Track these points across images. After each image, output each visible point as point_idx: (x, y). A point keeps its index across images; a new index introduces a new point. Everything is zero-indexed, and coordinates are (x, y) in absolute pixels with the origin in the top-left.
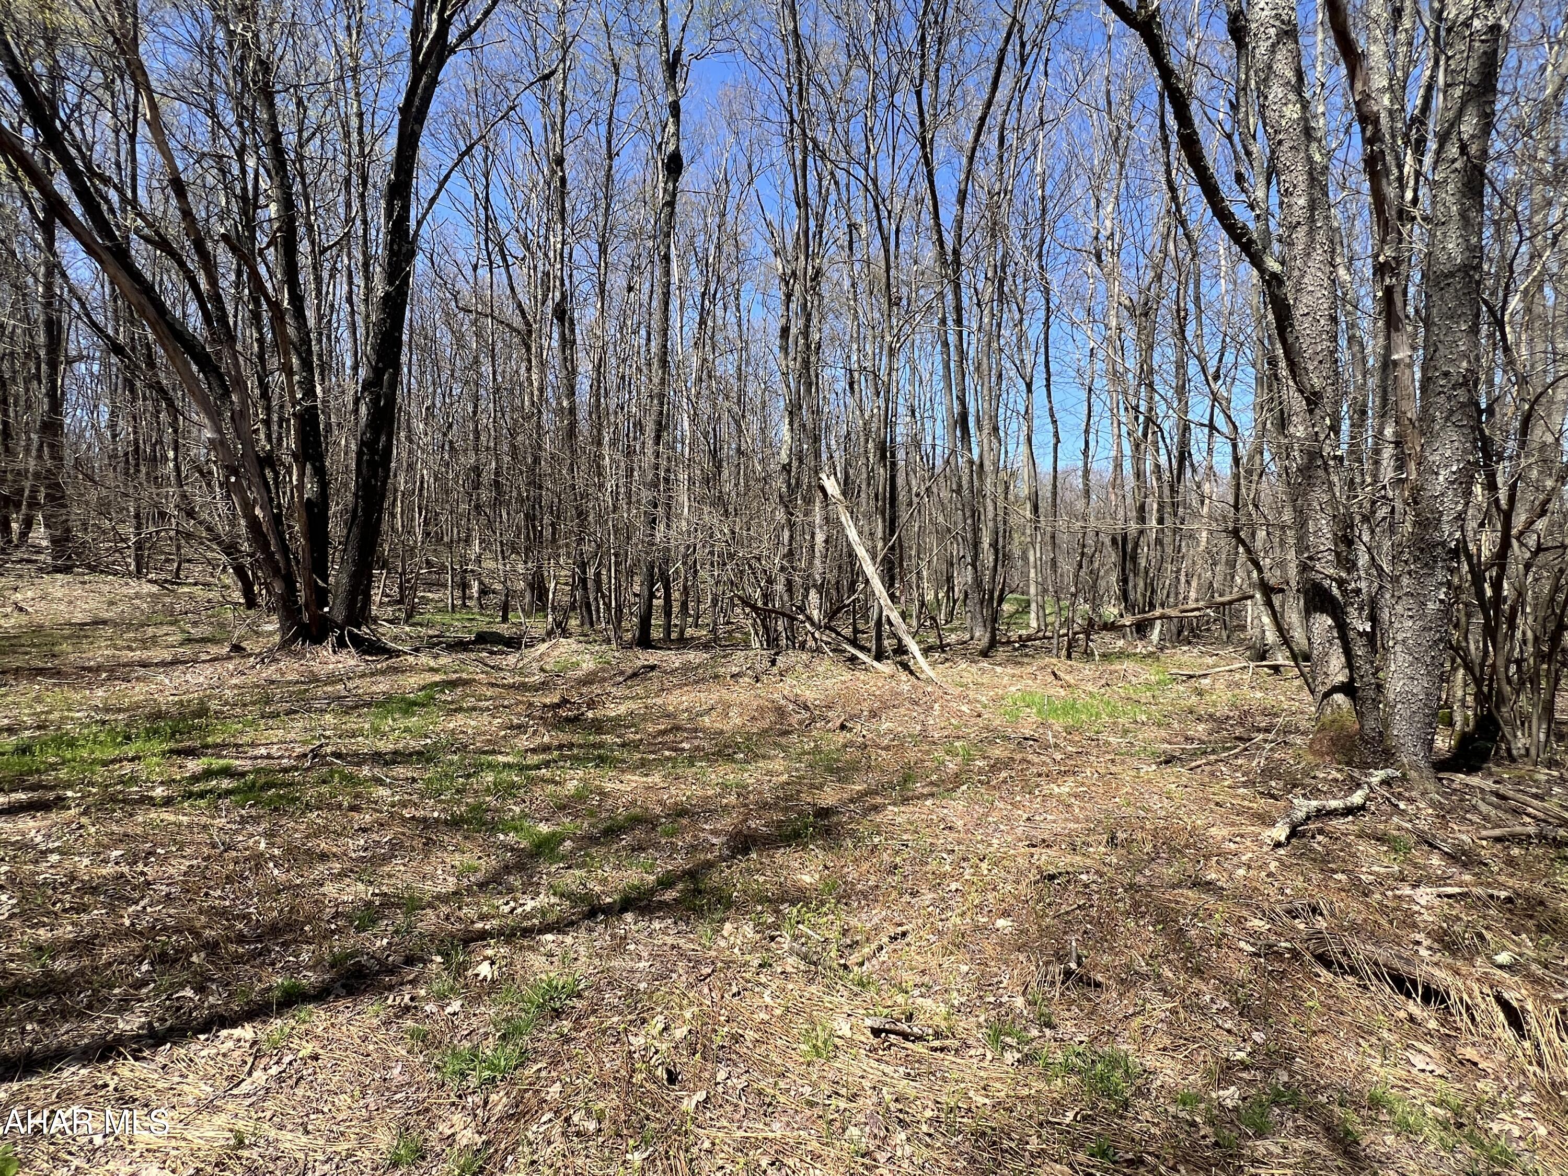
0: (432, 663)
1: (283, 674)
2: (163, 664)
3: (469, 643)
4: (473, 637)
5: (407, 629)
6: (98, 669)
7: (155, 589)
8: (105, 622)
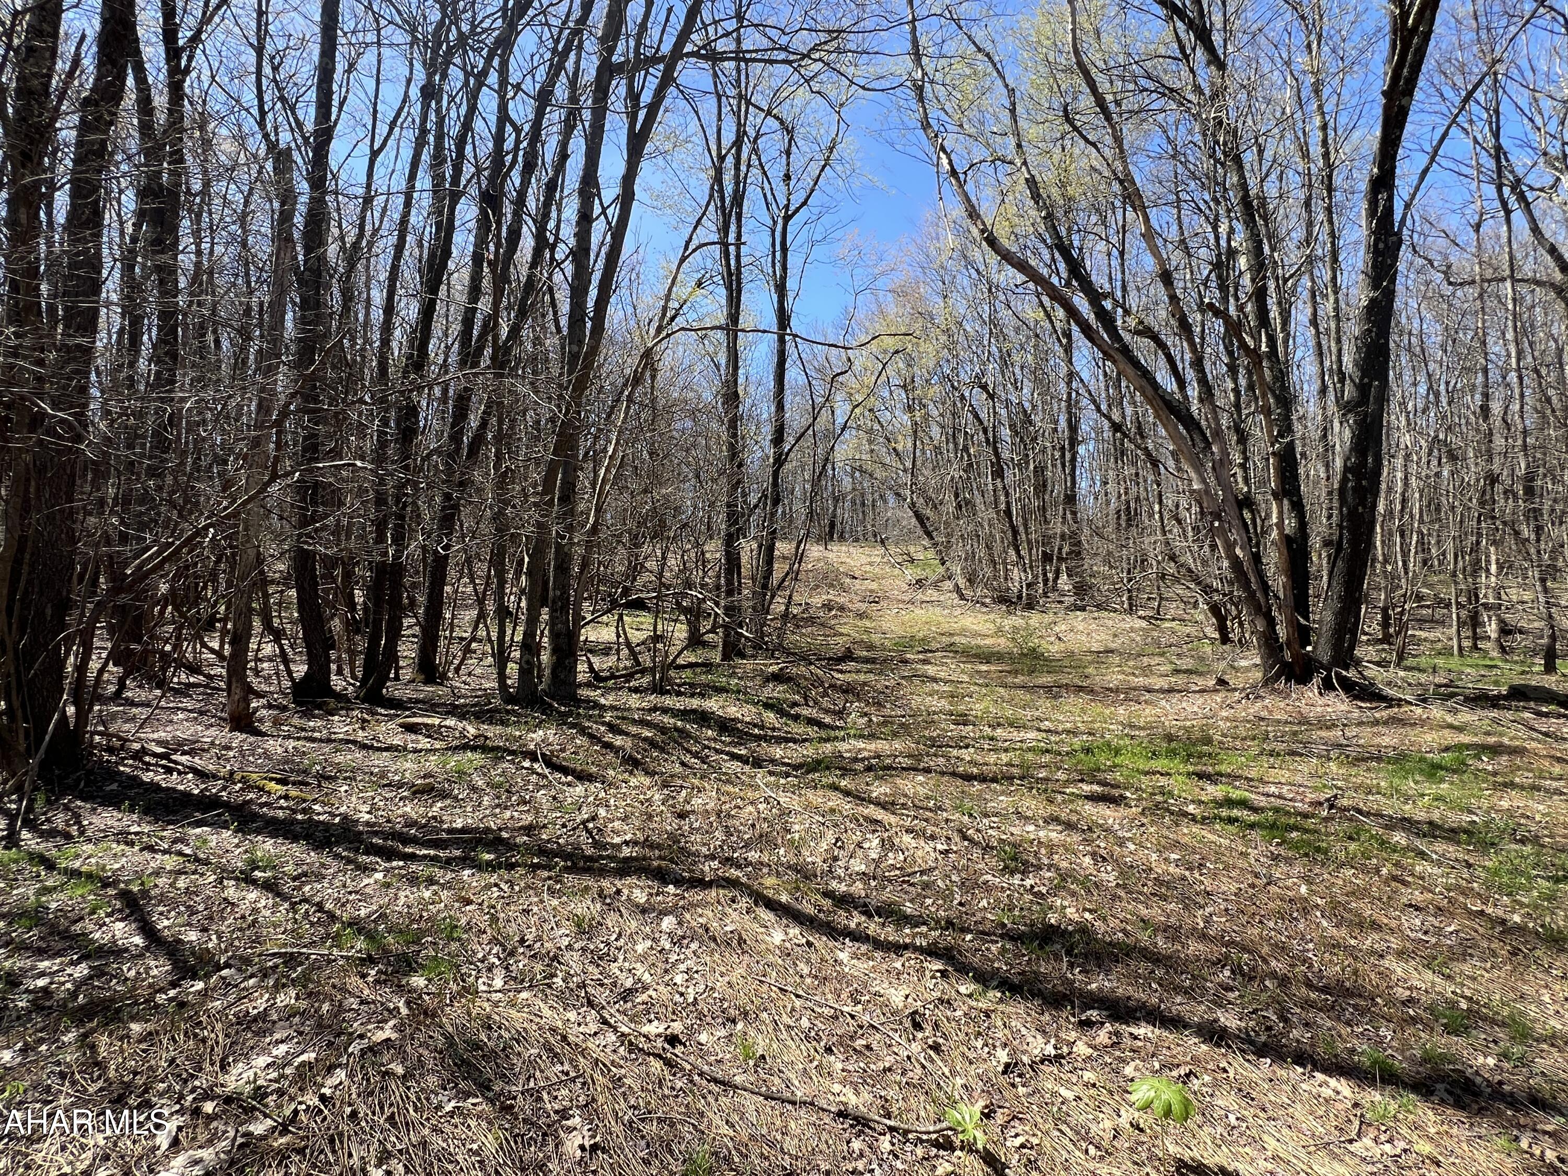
0: (1449, 719)
1: (1270, 712)
2: (1162, 691)
3: (1499, 697)
4: (1504, 690)
5: (1402, 674)
6: (1117, 691)
7: (1144, 624)
8: (1112, 651)
